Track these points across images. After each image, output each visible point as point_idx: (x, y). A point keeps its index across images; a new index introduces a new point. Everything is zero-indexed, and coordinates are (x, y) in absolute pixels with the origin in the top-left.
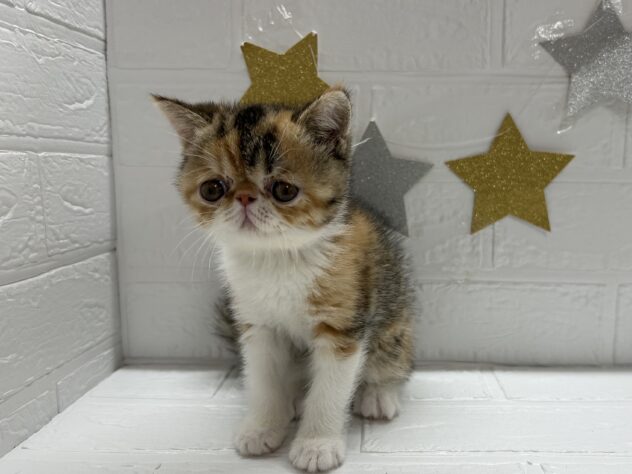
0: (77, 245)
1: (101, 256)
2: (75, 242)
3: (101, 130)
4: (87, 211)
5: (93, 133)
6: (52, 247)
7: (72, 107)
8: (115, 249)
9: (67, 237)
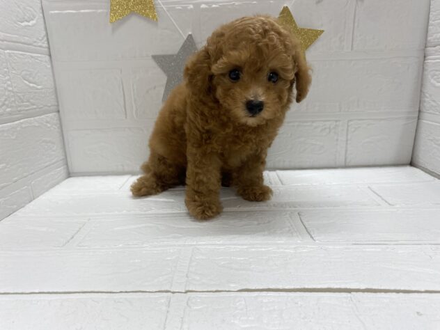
0: (35, 107)
1: (50, 115)
2: (34, 105)
3: (43, 39)
4: (39, 87)
5: (38, 41)
6: (20, 106)
7: (23, 24)
8: (59, 111)
9: (28, 101)
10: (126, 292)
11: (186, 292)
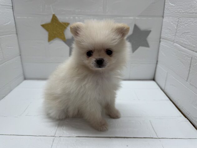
10: (41, 136)
11: (60, 137)
